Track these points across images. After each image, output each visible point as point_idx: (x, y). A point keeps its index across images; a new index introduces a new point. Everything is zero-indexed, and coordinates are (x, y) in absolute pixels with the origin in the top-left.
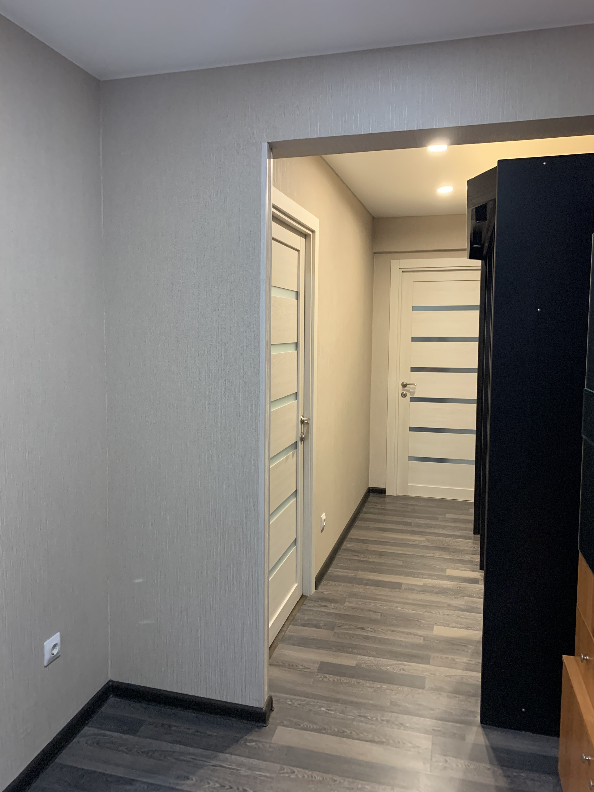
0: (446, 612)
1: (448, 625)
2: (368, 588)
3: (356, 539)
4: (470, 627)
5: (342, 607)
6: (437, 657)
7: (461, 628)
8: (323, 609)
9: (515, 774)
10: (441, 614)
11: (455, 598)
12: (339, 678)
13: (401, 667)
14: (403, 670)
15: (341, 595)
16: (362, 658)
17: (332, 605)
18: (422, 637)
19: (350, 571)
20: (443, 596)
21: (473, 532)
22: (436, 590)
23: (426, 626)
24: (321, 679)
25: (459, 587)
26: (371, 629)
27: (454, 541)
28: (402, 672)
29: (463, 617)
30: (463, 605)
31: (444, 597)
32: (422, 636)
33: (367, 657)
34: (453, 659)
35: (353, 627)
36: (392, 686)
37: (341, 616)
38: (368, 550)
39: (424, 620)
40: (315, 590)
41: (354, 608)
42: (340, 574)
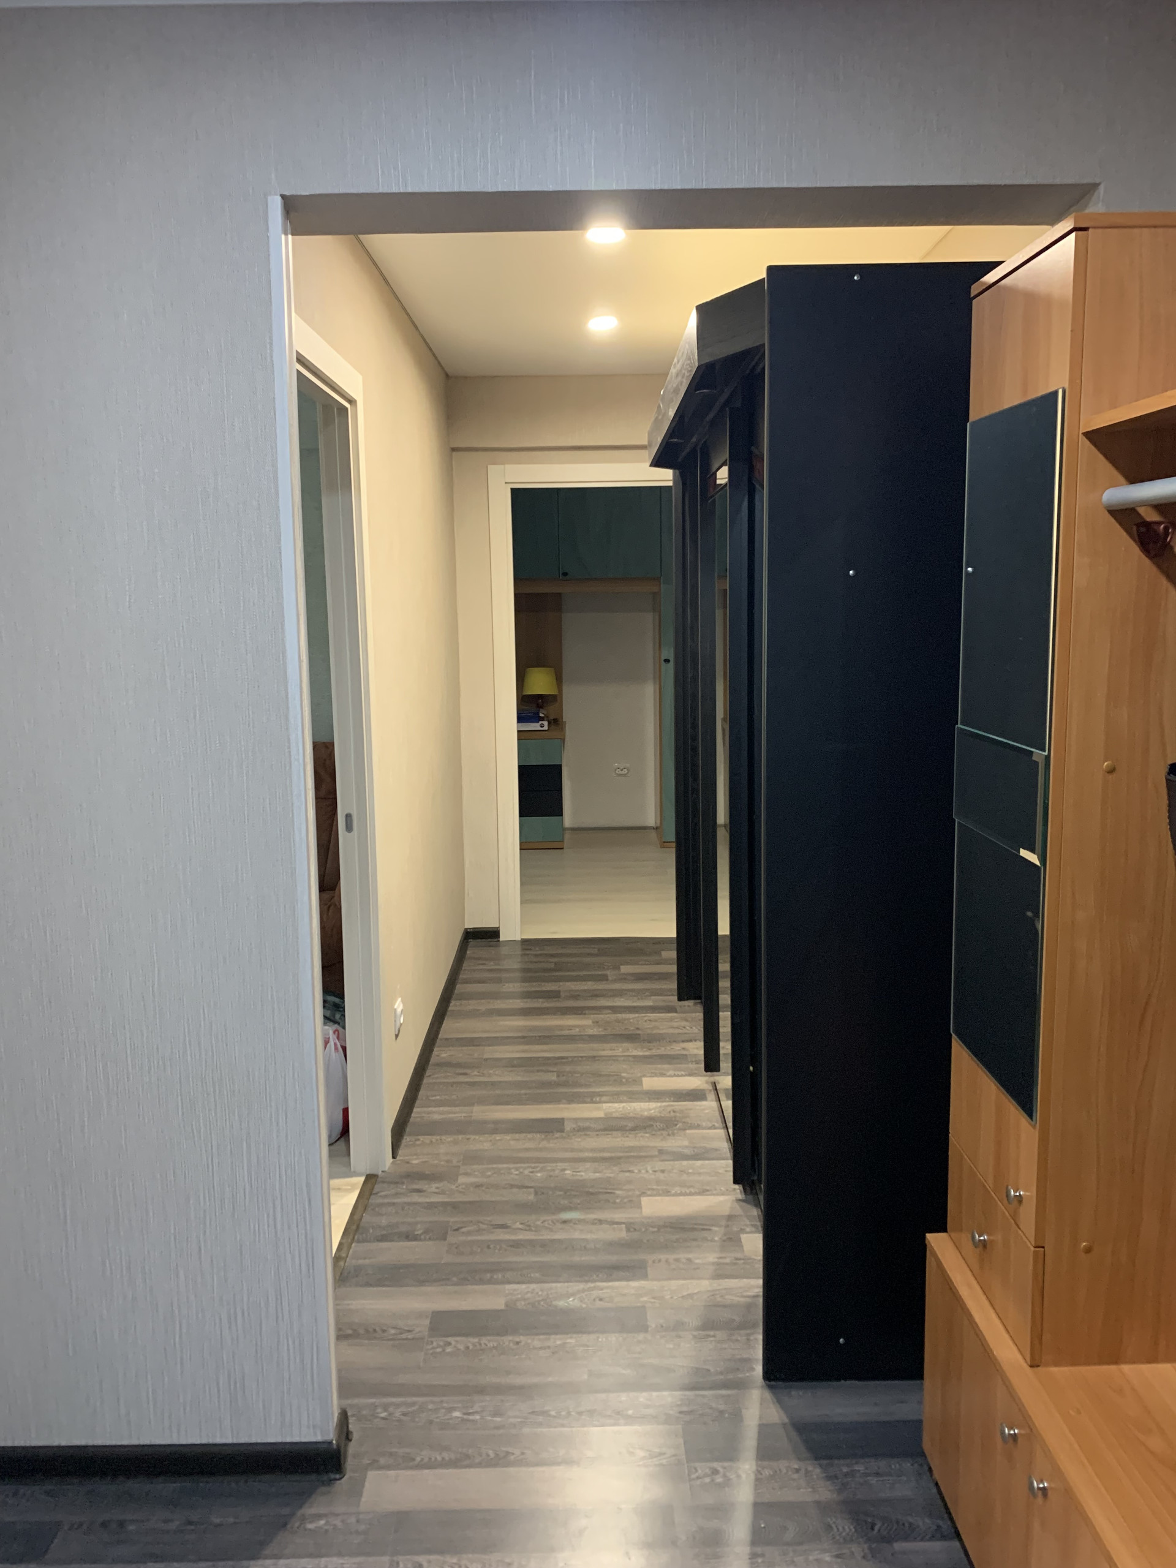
0: (659, 1165)
1: (667, 1193)
2: (499, 1140)
3: (458, 1039)
4: (708, 1191)
5: (453, 1187)
6: (660, 1261)
7: (691, 1194)
8: (416, 1198)
9: (845, 1469)
10: (651, 1172)
11: (669, 1135)
12: (476, 1340)
13: (595, 1293)
14: (601, 1300)
15: (448, 1161)
16: (515, 1290)
17: (434, 1187)
18: (624, 1226)
19: (457, 1109)
20: (646, 1133)
21: (676, 998)
22: (630, 1125)
23: (626, 1200)
24: (439, 1350)
25: (672, 1112)
26: (522, 1224)
27: (646, 1018)
28: (599, 1304)
29: (690, 1171)
30: (687, 1147)
31: (647, 1135)
32: (624, 1223)
33: (524, 1286)
34: (689, 1260)
35: (485, 1227)
36: (585, 1338)
37: (455, 1206)
38: (486, 1060)
39: (621, 1189)
40: (391, 1160)
41: (478, 1186)
42: (436, 1117)
